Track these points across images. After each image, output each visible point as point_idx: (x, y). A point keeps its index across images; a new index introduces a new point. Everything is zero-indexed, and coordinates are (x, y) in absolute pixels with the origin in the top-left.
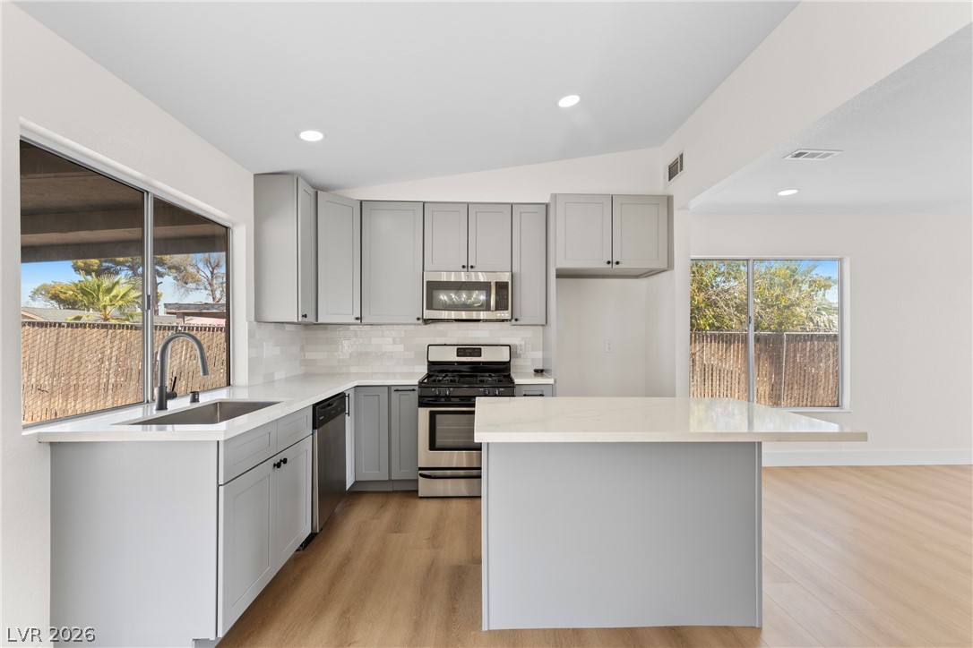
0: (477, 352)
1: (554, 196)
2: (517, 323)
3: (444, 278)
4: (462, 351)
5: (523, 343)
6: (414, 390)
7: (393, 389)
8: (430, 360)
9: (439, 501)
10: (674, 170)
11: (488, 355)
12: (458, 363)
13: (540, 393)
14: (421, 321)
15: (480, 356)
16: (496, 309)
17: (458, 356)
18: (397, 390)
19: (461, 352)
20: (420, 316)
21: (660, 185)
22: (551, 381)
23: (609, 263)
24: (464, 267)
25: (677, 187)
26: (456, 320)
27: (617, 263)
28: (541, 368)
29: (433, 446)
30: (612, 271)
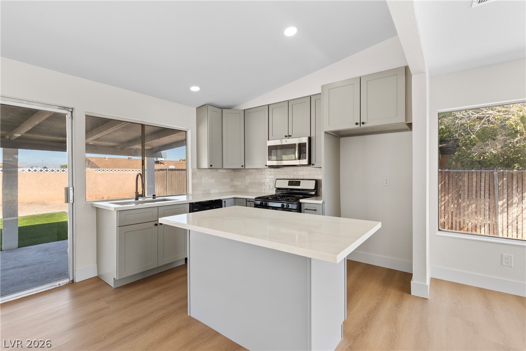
1: (323, 87)
2: (314, 166)
7: (248, 200)
8: (277, 186)
11: (303, 185)
13: (314, 209)
14: (267, 167)
15: (299, 185)
16: (298, 159)
17: (289, 185)
19: (291, 183)
22: (321, 202)
23: (358, 123)
24: (286, 136)
27: (364, 123)
30: (360, 130)
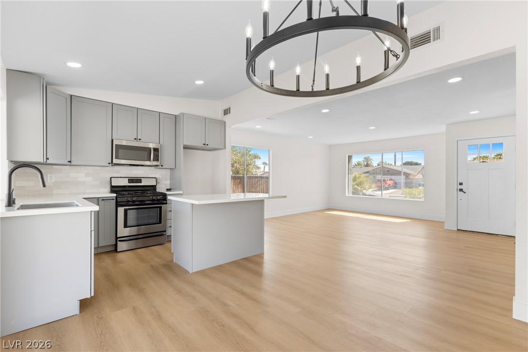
0: (140, 181)
1: (183, 114)
2: (162, 167)
3: (124, 143)
4: (131, 180)
5: (161, 177)
6: (113, 199)
7: (100, 199)
8: (113, 185)
9: (130, 251)
10: (227, 112)
11: (144, 183)
12: (128, 186)
14: (110, 165)
15: (141, 183)
16: (153, 161)
17: (129, 183)
18: (103, 200)
20: (110, 162)
21: (220, 116)
22: (182, 192)
23: (204, 144)
24: (135, 139)
25: (227, 118)
26: (130, 165)
27: (207, 145)
28: (169, 188)
29: (126, 226)
30: (205, 148)
